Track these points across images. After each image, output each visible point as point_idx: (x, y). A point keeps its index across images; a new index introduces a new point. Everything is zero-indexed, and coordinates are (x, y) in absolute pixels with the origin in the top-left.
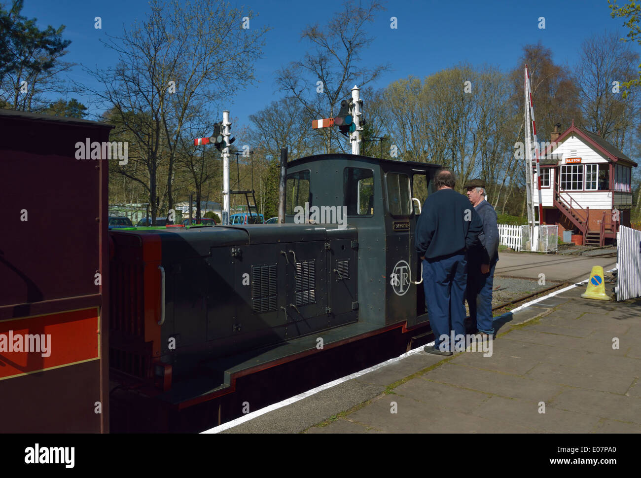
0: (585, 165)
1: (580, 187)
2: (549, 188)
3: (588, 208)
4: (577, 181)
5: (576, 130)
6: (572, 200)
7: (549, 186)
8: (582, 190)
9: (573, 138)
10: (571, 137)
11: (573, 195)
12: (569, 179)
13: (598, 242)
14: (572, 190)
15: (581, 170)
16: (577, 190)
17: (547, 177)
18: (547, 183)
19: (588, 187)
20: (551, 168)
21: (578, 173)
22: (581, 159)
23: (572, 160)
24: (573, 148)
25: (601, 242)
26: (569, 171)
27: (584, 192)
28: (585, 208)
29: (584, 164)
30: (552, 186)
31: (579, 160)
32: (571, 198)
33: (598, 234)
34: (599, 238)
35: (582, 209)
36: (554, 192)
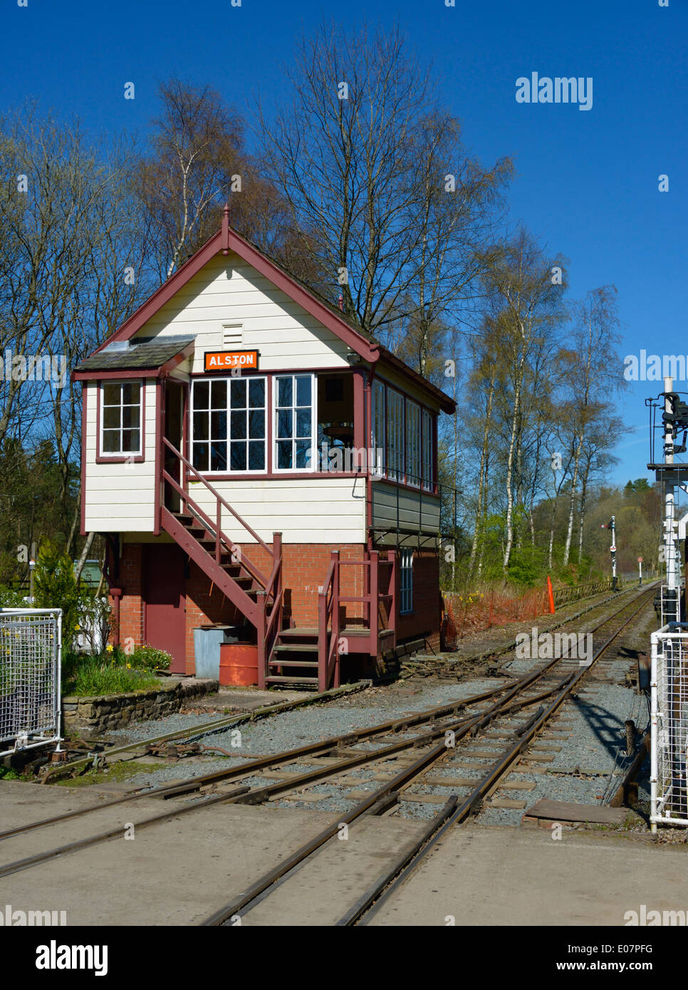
0: (274, 378)
1: (258, 463)
2: (140, 461)
3: (278, 536)
4: (248, 440)
5: (237, 247)
6: (224, 509)
7: (140, 453)
8: (265, 472)
9: (229, 277)
10: (224, 275)
11: (228, 491)
12: (219, 432)
13: (313, 672)
14: (229, 472)
15: (258, 400)
16: (248, 472)
17: (132, 417)
18: (131, 441)
19: (285, 462)
20: (145, 381)
21: (248, 409)
22: (257, 354)
23: (227, 358)
24: (231, 314)
25: (322, 672)
26: (219, 401)
27: (270, 477)
28: (268, 538)
29: (270, 373)
30: (151, 453)
31: (249, 359)
32: (220, 501)
33: (312, 640)
34: (313, 656)
35: (260, 542)
36: (160, 479)
